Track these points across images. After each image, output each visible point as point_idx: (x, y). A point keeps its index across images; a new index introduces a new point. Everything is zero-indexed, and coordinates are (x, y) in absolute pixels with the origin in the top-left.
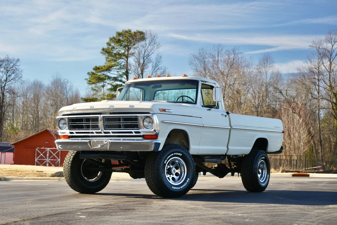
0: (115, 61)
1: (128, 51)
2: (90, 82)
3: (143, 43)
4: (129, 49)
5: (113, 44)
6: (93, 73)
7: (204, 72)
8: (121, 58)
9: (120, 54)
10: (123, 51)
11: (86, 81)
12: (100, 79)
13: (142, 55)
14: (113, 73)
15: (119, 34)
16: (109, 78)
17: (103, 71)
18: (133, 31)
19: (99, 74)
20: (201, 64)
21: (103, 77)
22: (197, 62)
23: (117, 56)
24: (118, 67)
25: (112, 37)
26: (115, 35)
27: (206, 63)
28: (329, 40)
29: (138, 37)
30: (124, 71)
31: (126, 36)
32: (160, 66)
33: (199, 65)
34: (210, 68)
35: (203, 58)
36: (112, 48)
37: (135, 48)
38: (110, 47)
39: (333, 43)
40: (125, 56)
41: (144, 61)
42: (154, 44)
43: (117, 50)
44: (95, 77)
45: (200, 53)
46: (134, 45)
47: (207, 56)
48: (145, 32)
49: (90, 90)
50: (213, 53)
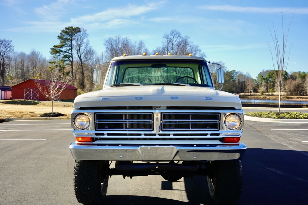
0: (65, 42)
1: (72, 37)
2: (52, 53)
3: (79, 33)
4: (72, 36)
5: (63, 34)
6: (53, 49)
7: (111, 49)
8: (68, 41)
9: (68, 39)
10: (69, 38)
11: (50, 53)
12: (57, 52)
13: (79, 40)
14: (64, 49)
15: (67, 29)
16: (62, 51)
17: (59, 47)
18: (74, 27)
19: (57, 49)
20: (110, 45)
21: (59, 50)
22: (108, 44)
23: (66, 40)
24: (67, 46)
25: (63, 30)
26: (64, 29)
27: (112, 44)
28: (172, 34)
29: (77, 30)
30: (70, 48)
31: (70, 30)
32: (89, 45)
33: (109, 45)
34: (115, 47)
35: (111, 42)
36: (63, 36)
37: (75, 36)
38: (62, 35)
39: (174, 36)
40: (70, 40)
41: (80, 43)
42: (86, 34)
43: (66, 37)
44: (54, 51)
45: (109, 39)
46: (75, 34)
47: (113, 41)
48: (80, 28)
49: (52, 57)
50: (115, 39)
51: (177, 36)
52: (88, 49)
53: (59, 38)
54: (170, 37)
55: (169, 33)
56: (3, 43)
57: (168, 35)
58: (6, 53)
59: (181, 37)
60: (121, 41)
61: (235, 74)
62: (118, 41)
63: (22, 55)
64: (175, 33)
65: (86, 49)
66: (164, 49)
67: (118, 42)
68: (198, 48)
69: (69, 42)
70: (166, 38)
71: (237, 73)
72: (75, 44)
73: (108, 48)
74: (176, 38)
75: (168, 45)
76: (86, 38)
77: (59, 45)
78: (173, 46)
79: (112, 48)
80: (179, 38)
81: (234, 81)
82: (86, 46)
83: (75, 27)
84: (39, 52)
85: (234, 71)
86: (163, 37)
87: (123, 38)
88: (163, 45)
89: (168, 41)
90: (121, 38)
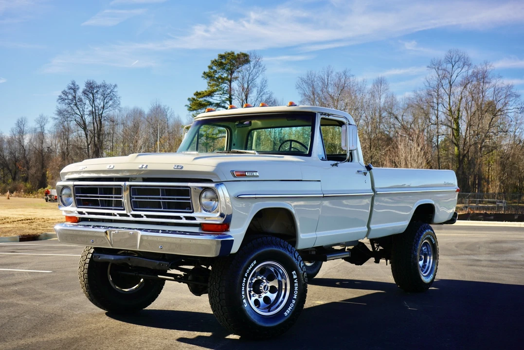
0: (218, 86)
1: (231, 74)
2: (191, 109)
3: (247, 66)
4: (232, 73)
5: (215, 68)
6: (194, 99)
7: (312, 96)
8: (223, 83)
9: (222, 79)
10: (225, 75)
11: (186, 108)
12: (202, 106)
13: (246, 79)
14: (216, 99)
15: (222, 57)
16: (210, 104)
17: (204, 96)
18: (236, 54)
19: (201, 99)
20: (309, 88)
21: (204, 102)
22: (305, 86)
23: (220, 80)
24: (220, 92)
25: (213, 59)
26: (217, 58)
27: (315, 86)
28: (449, 60)
29: (241, 60)
30: (227, 96)
31: (228, 59)
32: (265, 91)
33: (307, 89)
34: (319, 92)
35: (312, 81)
36: (214, 72)
37: (239, 72)
38: (212, 71)
39: (453, 63)
40: (228, 80)
41: (248, 87)
42: (260, 66)
43: (220, 74)
44: (196, 104)
45: (308, 76)
46: (238, 68)
47: (316, 79)
48: (248, 54)
49: (191, 117)
50: (322, 75)
51: (461, 64)
52: (264, 98)
53: (206, 76)
54: (444, 66)
55: (443, 59)
56: (101, 90)
57: (440, 61)
58: (106, 110)
59: (470, 65)
60: (334, 77)
62: (328, 79)
63: (137, 113)
64: (458, 56)
65: (259, 99)
66: (431, 95)
67: (326, 80)
68: (513, 90)
69: (225, 85)
70: (435, 68)
72: (237, 87)
73: (305, 94)
75: (440, 85)
76: (260, 75)
77: (206, 91)
78: (452, 86)
79: (313, 94)
80: (466, 68)
82: (261, 91)
83: (239, 53)
84: (166, 108)
86: (428, 67)
87: (338, 73)
88: (427, 84)
89: (441, 76)
90: (334, 73)
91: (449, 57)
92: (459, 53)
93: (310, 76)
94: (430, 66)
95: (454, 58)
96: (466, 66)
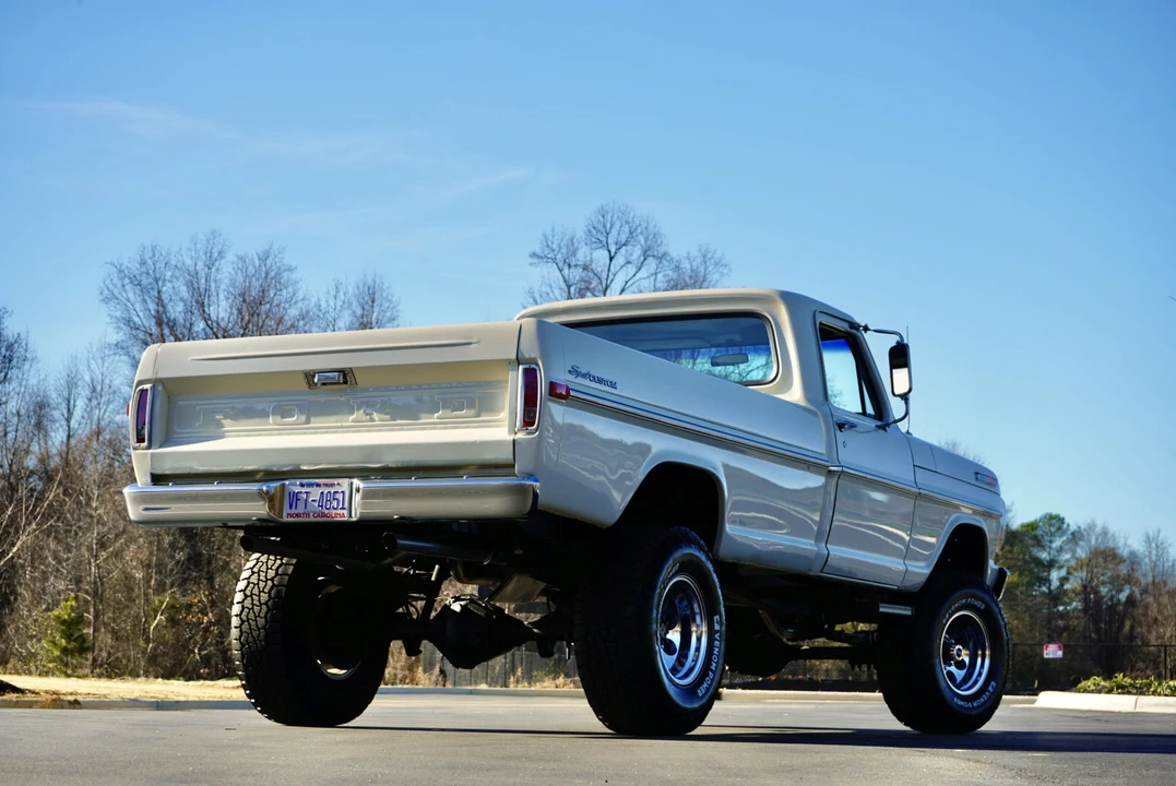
20: (144, 301)
22: (131, 293)
27: (164, 297)
28: (599, 235)
33: (138, 306)
35: (156, 280)
39: (613, 249)
45: (143, 263)
47: (169, 274)
50: (189, 262)
51: (637, 253)
54: (582, 255)
55: (580, 233)
59: (661, 258)
61: (1057, 543)
64: (626, 229)
67: (203, 280)
70: (554, 260)
71: (1076, 537)
73: (128, 322)
74: (631, 269)
79: (159, 323)
80: (652, 264)
81: (1056, 597)
85: (1055, 521)
86: (534, 255)
87: (241, 258)
89: (572, 289)
90: (230, 256)
91: (600, 227)
92: (631, 220)
93: (150, 262)
94: (539, 251)
95: (614, 232)
96: (651, 259)
